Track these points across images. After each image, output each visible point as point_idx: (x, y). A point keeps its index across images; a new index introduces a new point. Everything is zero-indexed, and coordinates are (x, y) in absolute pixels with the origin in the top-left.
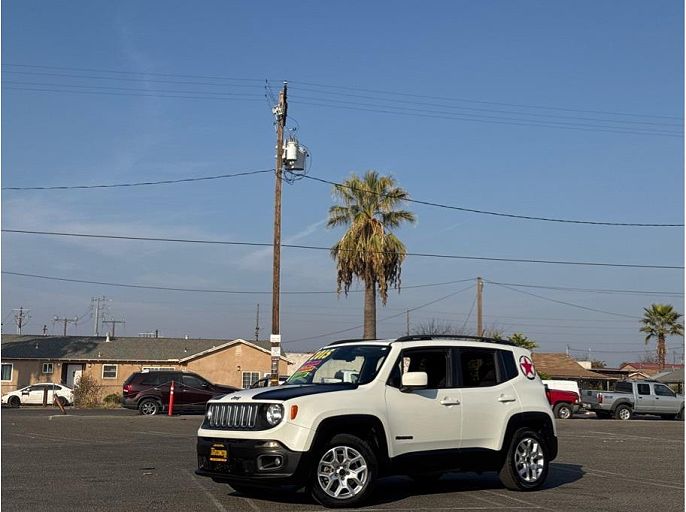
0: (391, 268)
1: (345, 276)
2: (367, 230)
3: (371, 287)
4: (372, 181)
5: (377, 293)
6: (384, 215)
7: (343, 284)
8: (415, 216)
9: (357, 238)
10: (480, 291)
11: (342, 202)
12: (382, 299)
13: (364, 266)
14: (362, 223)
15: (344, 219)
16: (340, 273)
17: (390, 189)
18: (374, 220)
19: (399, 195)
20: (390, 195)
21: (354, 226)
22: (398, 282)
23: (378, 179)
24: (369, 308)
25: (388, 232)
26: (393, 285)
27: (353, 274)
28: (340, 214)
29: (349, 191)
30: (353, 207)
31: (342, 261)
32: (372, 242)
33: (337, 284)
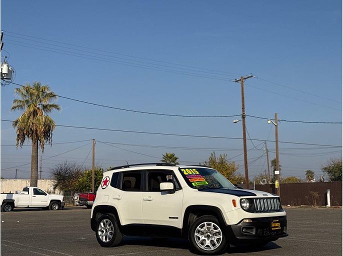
0: (47, 133)
1: (21, 137)
2: (35, 113)
3: (36, 143)
4: (38, 87)
5: (39, 146)
6: (43, 106)
7: (20, 141)
8: (60, 107)
9: (29, 117)
10: (94, 146)
11: (20, 98)
12: (42, 150)
13: (33, 133)
14: (32, 110)
15: (21, 107)
16: (18, 135)
17: (47, 92)
18: (38, 108)
19: (52, 96)
20: (47, 95)
21: (26, 110)
22: (50, 141)
23: (41, 87)
24: (34, 154)
25: (46, 115)
26: (48, 142)
27: (26, 136)
28: (19, 104)
29: (24, 92)
30: (26, 100)
31: (20, 129)
32: (37, 120)
33: (16, 141)
